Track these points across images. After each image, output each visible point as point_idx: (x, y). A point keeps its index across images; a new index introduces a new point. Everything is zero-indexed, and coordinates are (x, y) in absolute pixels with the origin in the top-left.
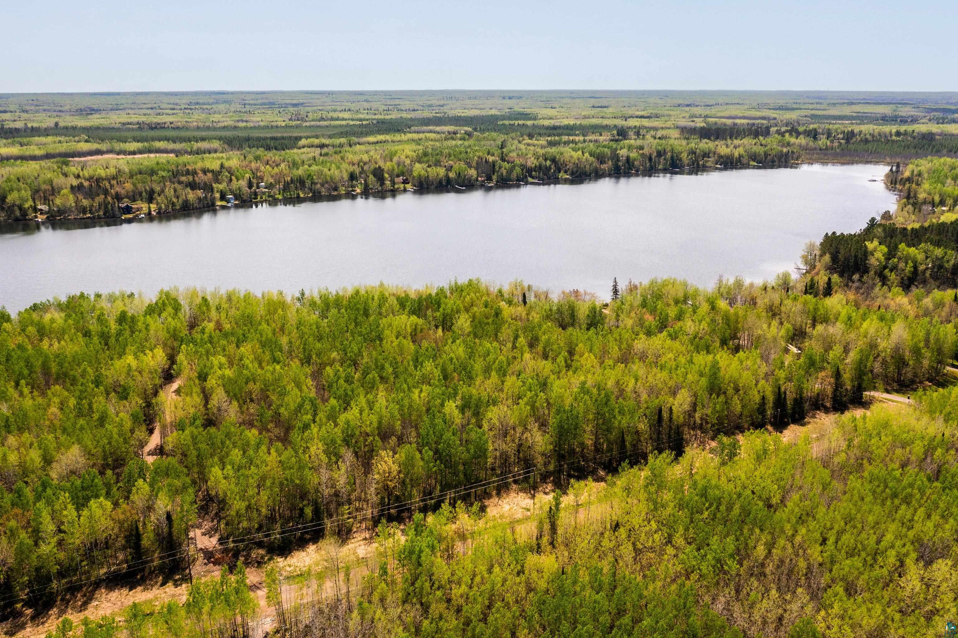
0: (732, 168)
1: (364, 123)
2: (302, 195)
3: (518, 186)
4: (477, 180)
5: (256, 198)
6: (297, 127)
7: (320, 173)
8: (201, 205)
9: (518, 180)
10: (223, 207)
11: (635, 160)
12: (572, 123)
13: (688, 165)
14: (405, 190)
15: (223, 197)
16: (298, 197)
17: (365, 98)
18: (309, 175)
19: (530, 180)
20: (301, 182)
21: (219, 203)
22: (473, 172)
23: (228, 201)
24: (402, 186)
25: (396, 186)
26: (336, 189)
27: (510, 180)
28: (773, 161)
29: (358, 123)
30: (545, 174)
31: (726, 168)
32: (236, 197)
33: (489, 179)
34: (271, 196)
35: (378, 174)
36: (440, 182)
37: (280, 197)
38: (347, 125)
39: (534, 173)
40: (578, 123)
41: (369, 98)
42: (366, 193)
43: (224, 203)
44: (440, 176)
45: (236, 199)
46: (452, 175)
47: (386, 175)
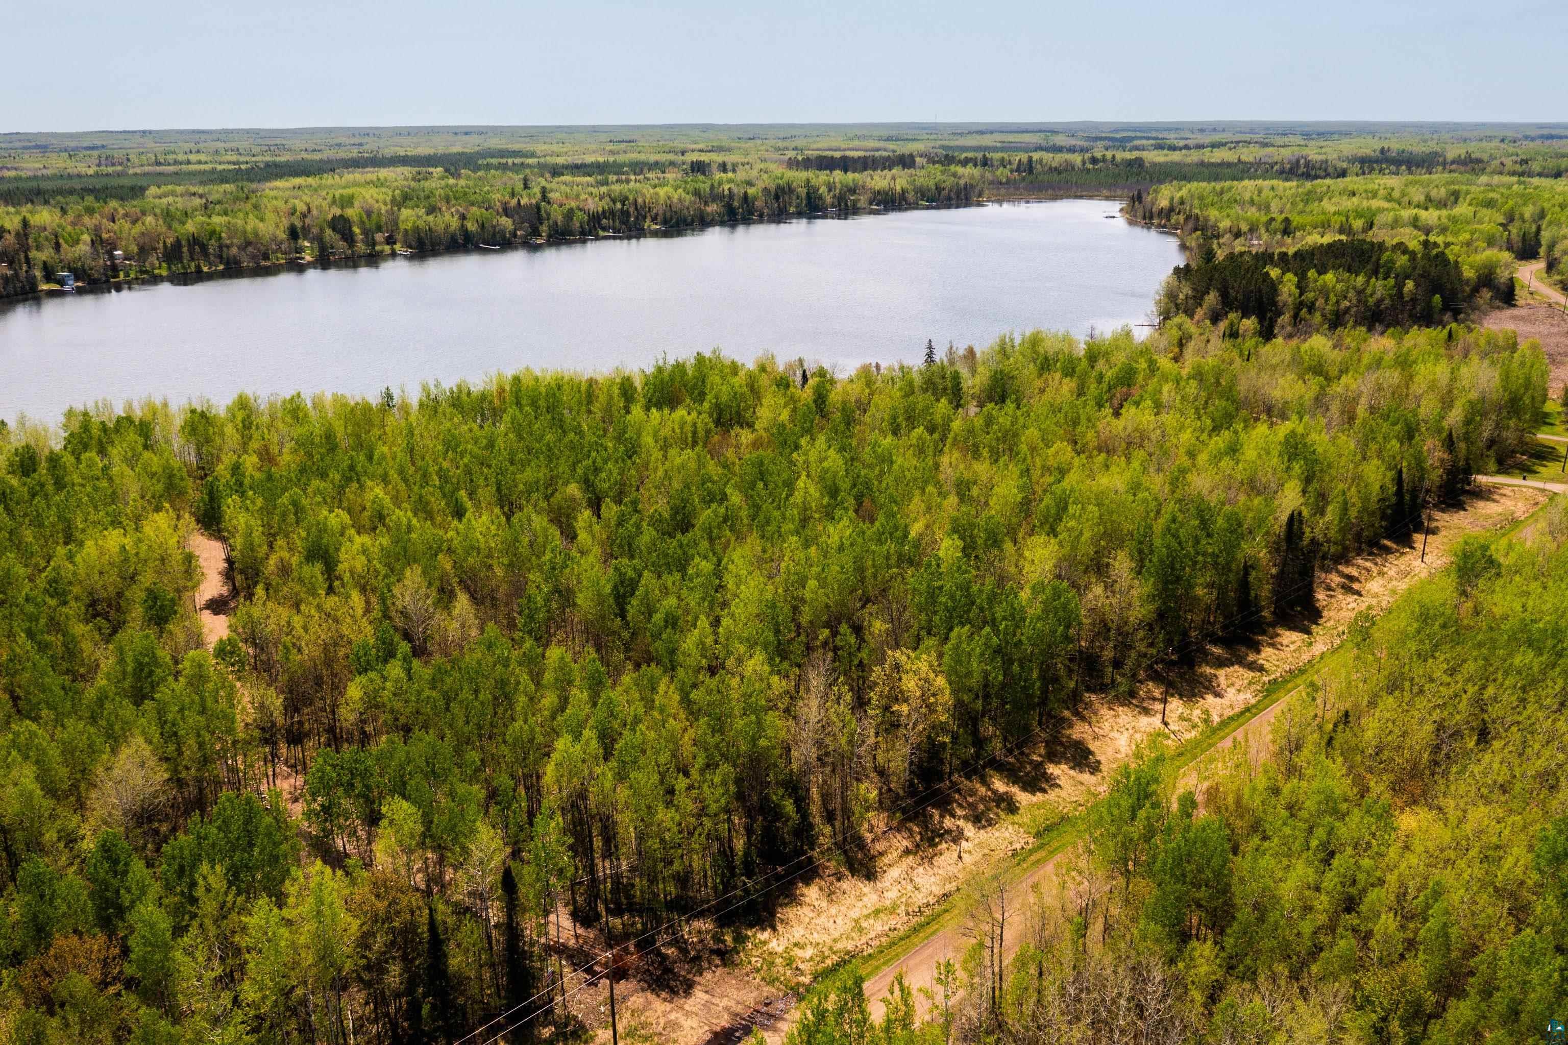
0: (893, 210)
1: (243, 167)
2: (205, 269)
3: (584, 242)
4: (515, 235)
5: (117, 276)
6: (119, 175)
7: (232, 230)
8: (10, 289)
9: (583, 233)
10: (52, 294)
11: (755, 198)
12: (601, 160)
13: (833, 206)
14: (394, 255)
15: (49, 275)
16: (199, 271)
17: (215, 137)
18: (213, 232)
19: (602, 233)
20: (197, 244)
21: (45, 287)
22: (506, 223)
23: (61, 282)
24: (387, 249)
25: (378, 248)
26: (266, 257)
27: (571, 233)
28: (949, 199)
29: (232, 167)
30: (622, 222)
31: (886, 210)
32: (78, 274)
33: (536, 232)
34: (146, 272)
35: (341, 226)
36: (453, 239)
37: (164, 273)
38: (214, 170)
39: (604, 221)
40: (611, 159)
41: (222, 137)
42: (324, 262)
43: (54, 287)
44: (452, 229)
45: (77, 279)
46: (471, 226)
47: (356, 230)
